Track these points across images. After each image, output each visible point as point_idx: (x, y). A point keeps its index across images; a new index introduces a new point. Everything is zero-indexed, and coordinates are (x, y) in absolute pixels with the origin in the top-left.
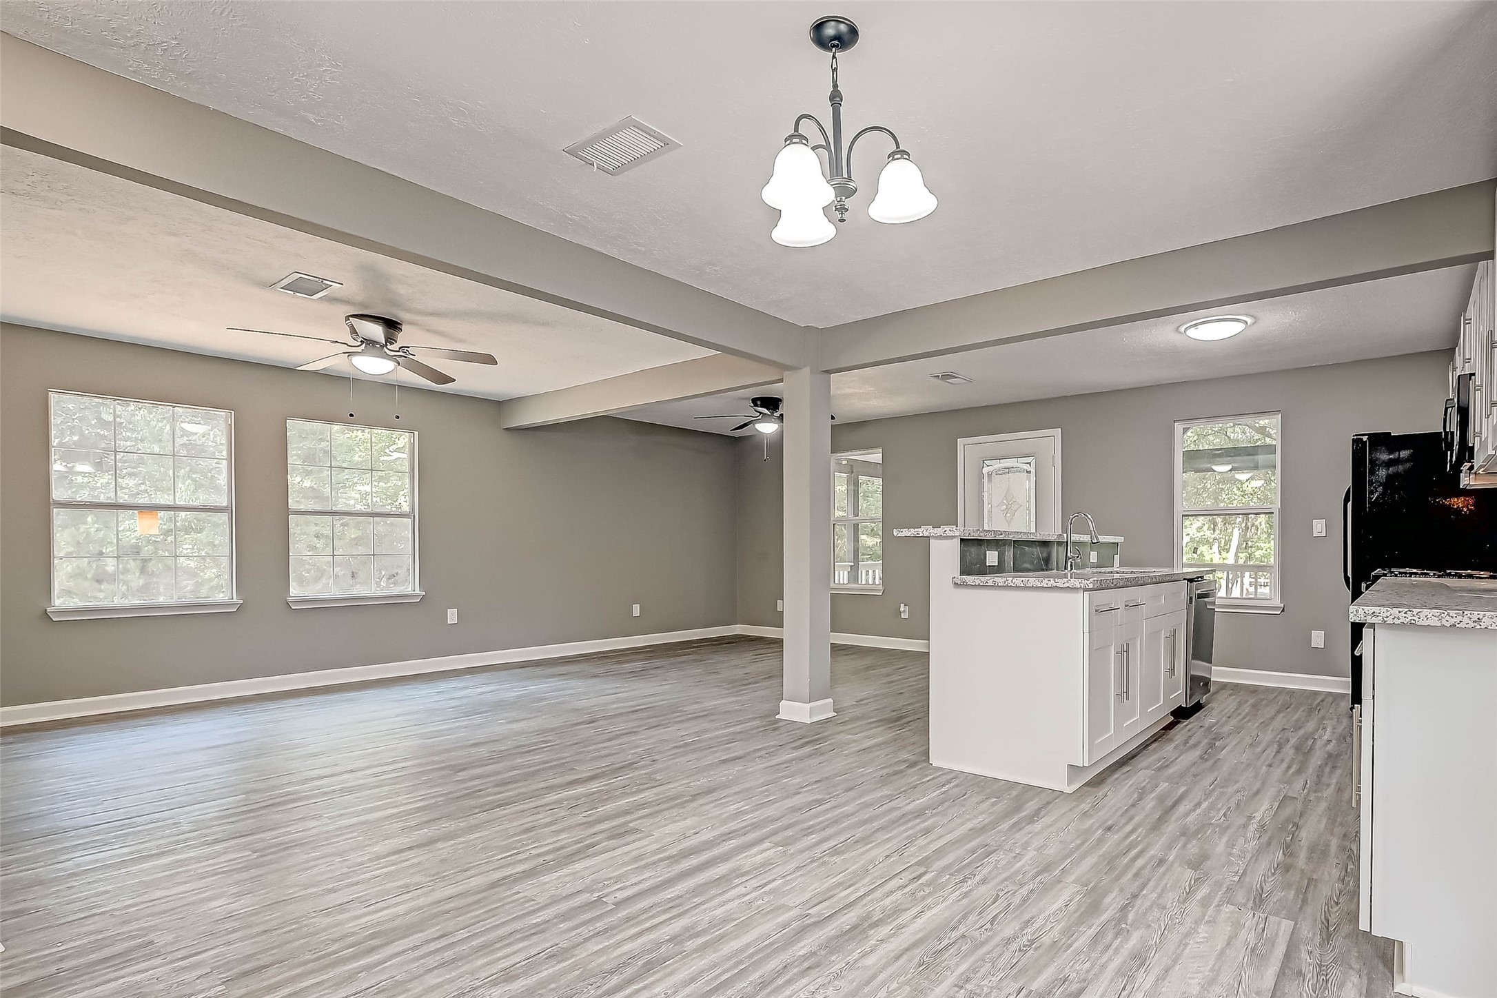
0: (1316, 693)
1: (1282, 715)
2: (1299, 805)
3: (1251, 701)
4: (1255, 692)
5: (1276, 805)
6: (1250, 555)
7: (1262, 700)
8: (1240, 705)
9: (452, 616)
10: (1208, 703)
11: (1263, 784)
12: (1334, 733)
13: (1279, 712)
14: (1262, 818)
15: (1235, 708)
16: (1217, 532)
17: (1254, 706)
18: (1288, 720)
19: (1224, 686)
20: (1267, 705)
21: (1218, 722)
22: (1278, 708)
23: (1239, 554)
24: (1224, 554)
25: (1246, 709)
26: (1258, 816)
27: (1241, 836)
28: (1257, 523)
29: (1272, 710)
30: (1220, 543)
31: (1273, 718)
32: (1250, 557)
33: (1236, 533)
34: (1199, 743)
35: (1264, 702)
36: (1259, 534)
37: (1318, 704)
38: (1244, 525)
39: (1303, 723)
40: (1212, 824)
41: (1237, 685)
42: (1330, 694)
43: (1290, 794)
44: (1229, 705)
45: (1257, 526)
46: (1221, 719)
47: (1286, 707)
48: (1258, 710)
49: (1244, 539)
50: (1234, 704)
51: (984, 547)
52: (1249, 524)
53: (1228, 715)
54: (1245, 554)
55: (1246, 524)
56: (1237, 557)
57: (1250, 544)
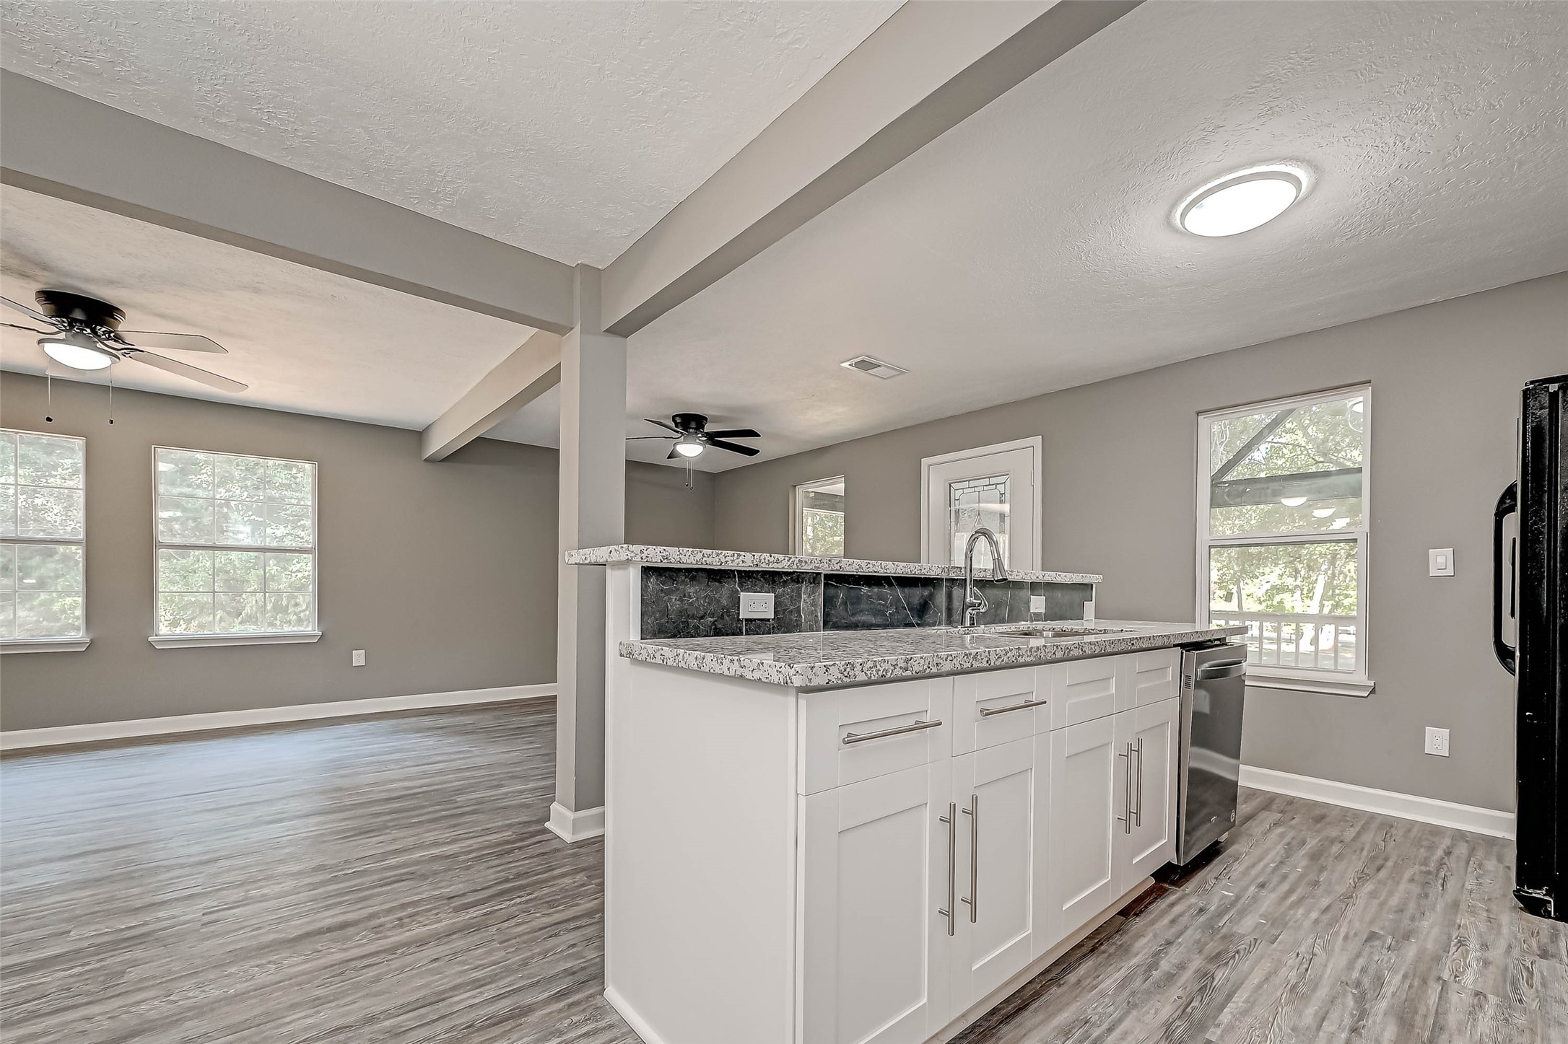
0: (1436, 831)
1: (1369, 887)
3: (1312, 843)
4: (1320, 819)
6: (1337, 603)
7: (1332, 841)
8: (1289, 851)
9: (359, 658)
10: (1231, 842)
12: (1486, 963)
13: (1362, 878)
15: (1278, 859)
16: (1300, 579)
17: (1315, 857)
18: (1382, 905)
19: (1269, 801)
20: (1339, 857)
21: (1238, 898)
22: (1360, 866)
23: (1324, 602)
24: (1307, 601)
25: (1300, 862)
28: (1345, 570)
29: (1347, 871)
30: (1302, 590)
31: (1348, 897)
32: (1337, 606)
33: (1321, 581)
34: (1182, 967)
35: (1335, 849)
36: (1347, 581)
37: (1441, 864)
38: (1330, 572)
39: (1413, 919)
41: (1291, 801)
42: (1460, 835)
44: (1267, 852)
45: (1345, 574)
46: (1246, 889)
47: (1377, 863)
48: (1322, 869)
49: (1329, 585)
50: (1280, 847)
52: (1337, 572)
53: (1261, 880)
54: (1331, 602)
55: (1333, 570)
56: (1322, 606)
57: (1337, 591)
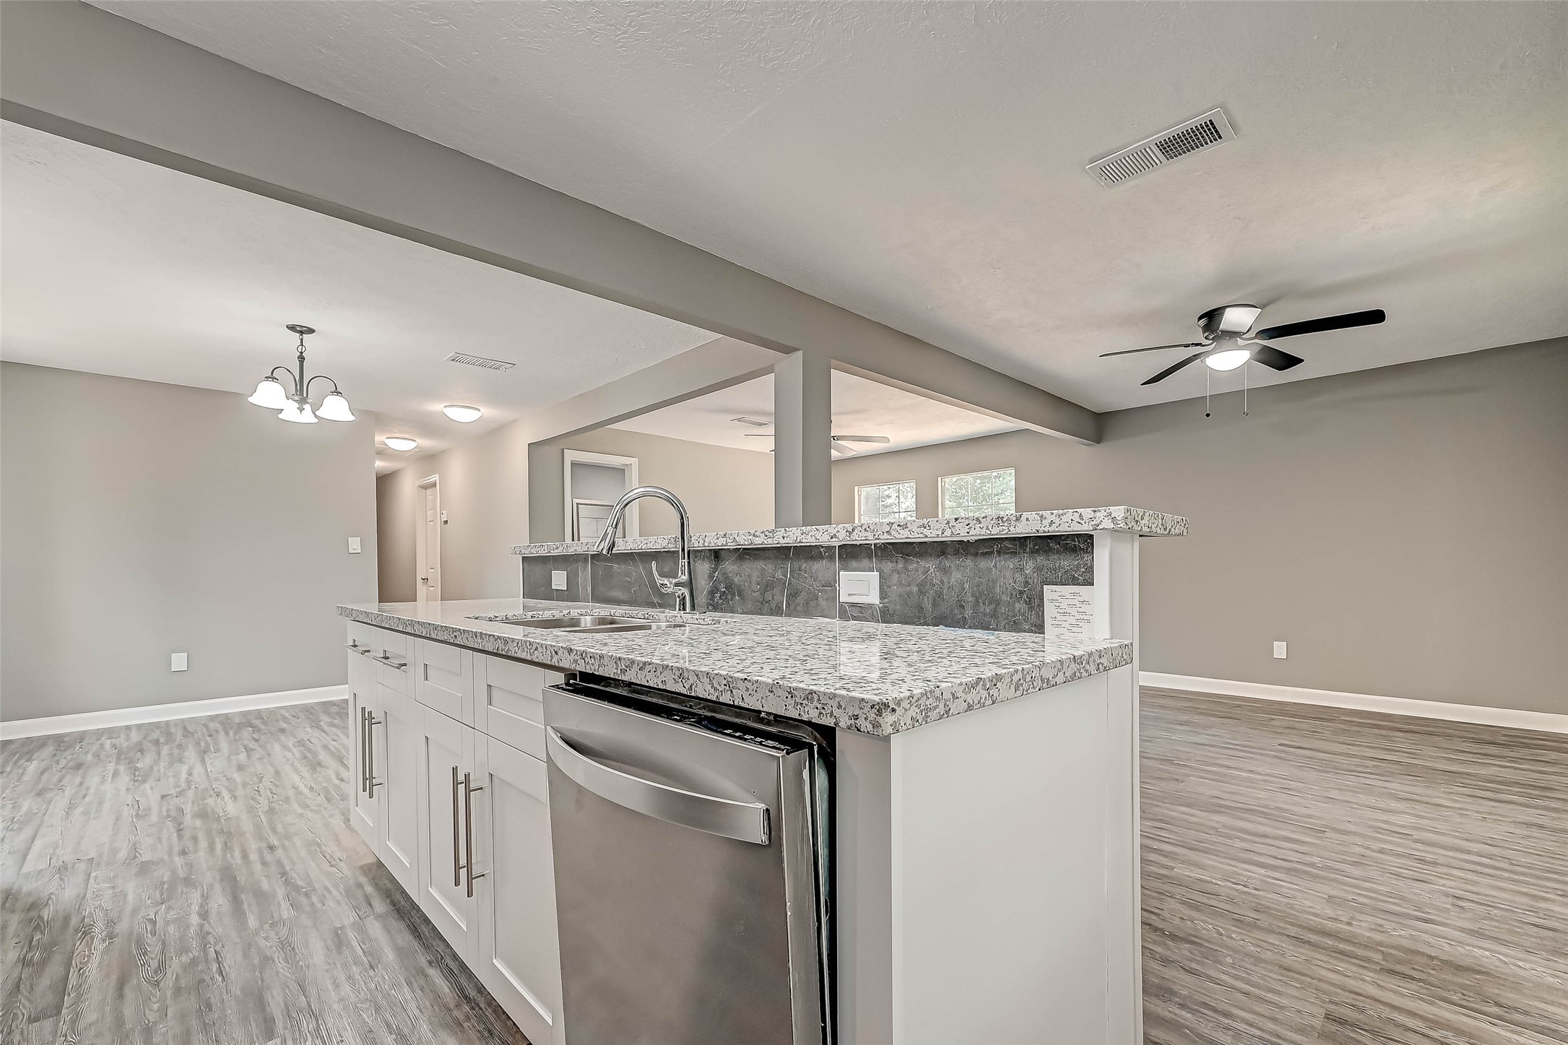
2: (24, 1008)
5: (73, 980)
11: (119, 1021)
14: (89, 946)
26: (99, 946)
27: (111, 909)
40: (162, 904)
43: (47, 1024)
51: (550, 565)
